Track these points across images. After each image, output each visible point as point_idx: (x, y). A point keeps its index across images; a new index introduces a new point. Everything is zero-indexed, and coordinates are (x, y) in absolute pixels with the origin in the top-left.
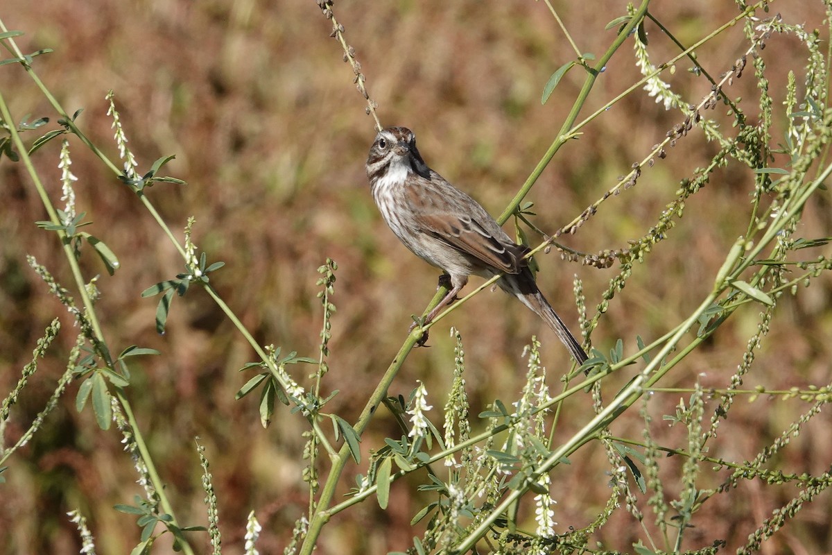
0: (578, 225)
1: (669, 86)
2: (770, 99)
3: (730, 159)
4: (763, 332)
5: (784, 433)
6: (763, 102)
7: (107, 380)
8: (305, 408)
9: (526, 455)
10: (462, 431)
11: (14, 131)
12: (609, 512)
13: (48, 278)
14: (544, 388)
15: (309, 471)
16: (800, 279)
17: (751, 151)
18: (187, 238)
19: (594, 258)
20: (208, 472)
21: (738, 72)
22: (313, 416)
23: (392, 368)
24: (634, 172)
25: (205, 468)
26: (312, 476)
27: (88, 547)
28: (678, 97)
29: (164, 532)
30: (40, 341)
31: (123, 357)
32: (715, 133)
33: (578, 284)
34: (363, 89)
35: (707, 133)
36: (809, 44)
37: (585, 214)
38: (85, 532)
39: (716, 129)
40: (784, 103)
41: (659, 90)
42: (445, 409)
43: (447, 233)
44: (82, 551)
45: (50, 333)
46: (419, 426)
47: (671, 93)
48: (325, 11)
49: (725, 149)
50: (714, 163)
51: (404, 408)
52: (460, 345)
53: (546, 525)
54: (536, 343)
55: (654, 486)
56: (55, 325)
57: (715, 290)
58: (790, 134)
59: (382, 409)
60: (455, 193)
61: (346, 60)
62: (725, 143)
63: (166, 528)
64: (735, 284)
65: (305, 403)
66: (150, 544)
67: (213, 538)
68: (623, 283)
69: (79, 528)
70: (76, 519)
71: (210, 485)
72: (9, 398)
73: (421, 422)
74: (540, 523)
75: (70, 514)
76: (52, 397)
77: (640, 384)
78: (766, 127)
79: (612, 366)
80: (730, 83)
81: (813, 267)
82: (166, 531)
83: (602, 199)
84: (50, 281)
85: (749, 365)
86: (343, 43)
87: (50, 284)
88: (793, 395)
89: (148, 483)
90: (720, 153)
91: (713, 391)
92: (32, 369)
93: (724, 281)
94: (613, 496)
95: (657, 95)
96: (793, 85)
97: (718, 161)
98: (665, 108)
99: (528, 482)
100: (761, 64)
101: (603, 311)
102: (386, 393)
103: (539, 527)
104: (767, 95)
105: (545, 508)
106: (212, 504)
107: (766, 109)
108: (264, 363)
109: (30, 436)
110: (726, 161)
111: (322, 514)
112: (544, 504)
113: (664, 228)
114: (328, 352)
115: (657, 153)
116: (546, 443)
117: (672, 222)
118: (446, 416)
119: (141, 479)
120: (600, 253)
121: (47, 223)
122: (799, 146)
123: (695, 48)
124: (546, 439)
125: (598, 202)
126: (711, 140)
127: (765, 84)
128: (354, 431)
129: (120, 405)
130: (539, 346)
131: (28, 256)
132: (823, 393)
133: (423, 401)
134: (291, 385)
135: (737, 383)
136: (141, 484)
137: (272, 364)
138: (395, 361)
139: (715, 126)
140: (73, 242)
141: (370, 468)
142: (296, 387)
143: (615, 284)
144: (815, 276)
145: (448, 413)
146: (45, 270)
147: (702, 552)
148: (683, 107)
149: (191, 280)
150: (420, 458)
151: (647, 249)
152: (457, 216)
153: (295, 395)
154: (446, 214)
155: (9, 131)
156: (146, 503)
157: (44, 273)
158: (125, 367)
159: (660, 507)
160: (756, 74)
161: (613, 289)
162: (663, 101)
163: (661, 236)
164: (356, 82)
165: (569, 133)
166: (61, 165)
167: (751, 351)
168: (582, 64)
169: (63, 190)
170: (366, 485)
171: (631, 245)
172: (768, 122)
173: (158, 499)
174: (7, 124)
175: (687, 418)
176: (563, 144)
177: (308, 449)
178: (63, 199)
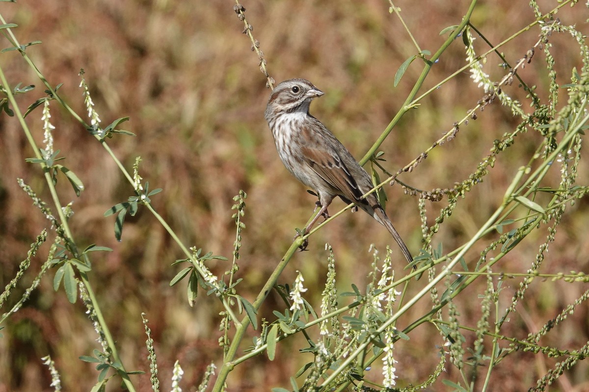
0: (414, 165)
1: (488, 76)
2: (557, 85)
3: (528, 127)
6: (552, 87)
8: (217, 291)
11: (10, 94)
13: (32, 194)
15: (223, 339)
18: (135, 172)
19: (429, 194)
20: (150, 338)
21: (529, 59)
22: (223, 296)
23: (281, 265)
24: (454, 129)
25: (149, 335)
26: (225, 343)
27: (56, 382)
28: (493, 83)
30: (33, 245)
31: (86, 252)
32: (519, 110)
34: (265, 70)
35: (513, 110)
36: (578, 39)
37: (419, 158)
38: (54, 372)
39: (519, 107)
41: (481, 79)
42: (323, 294)
44: (51, 385)
45: (40, 239)
46: (297, 302)
47: (489, 81)
48: (239, 15)
49: (526, 120)
50: (518, 130)
51: (289, 291)
52: (332, 256)
53: (390, 378)
54: (389, 250)
56: (44, 234)
57: (504, 203)
61: (253, 49)
62: (525, 117)
64: (518, 198)
65: (218, 287)
67: (154, 384)
68: (450, 212)
69: (50, 369)
70: (48, 363)
71: (152, 347)
72: (10, 284)
73: (299, 300)
74: (385, 376)
75: (43, 359)
78: (554, 105)
79: (434, 261)
80: (523, 67)
81: (577, 192)
82: (116, 374)
83: (431, 148)
84: (34, 196)
85: (540, 263)
86: (252, 37)
87: (33, 198)
88: (559, 277)
89: (103, 340)
90: (522, 123)
91: (502, 274)
92: (27, 264)
93: (511, 196)
94: (441, 363)
95: (479, 82)
97: (521, 128)
98: (484, 91)
99: (371, 338)
100: (552, 60)
101: (435, 231)
102: (276, 283)
103: (385, 379)
104: (555, 82)
105: (389, 366)
106: (153, 360)
107: (554, 92)
108: (189, 259)
109: (21, 305)
110: (526, 128)
111: (229, 365)
112: (389, 363)
113: (480, 174)
114: (239, 257)
115: (471, 115)
117: (486, 170)
118: (323, 300)
120: (433, 190)
121: (33, 159)
123: (501, 46)
125: (428, 150)
126: (515, 114)
127: (554, 74)
128: (253, 307)
130: (391, 253)
132: (580, 276)
133: (301, 285)
134: (208, 275)
137: (195, 260)
138: (283, 260)
139: (519, 105)
140: (51, 171)
141: (263, 332)
142: (212, 276)
143: (444, 212)
144: (578, 198)
145: (324, 297)
146: (30, 189)
150: (298, 325)
151: (468, 189)
153: (210, 282)
155: (6, 94)
156: (102, 354)
157: (29, 191)
158: (87, 258)
160: (548, 67)
161: (443, 216)
162: (483, 86)
163: (478, 180)
164: (260, 65)
165: (411, 104)
166: (43, 118)
167: (542, 254)
168: (421, 57)
169: (44, 135)
170: (260, 344)
171: (456, 186)
172: (555, 101)
173: (111, 352)
174: (5, 89)
175: (495, 297)
176: (406, 111)
177: (223, 324)
178: (44, 141)
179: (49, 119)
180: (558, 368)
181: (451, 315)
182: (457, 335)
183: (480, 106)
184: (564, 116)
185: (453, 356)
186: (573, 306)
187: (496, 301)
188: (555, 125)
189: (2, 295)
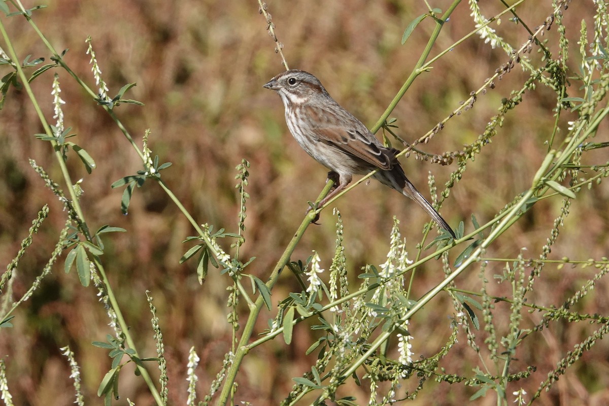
0: (430, 136)
1: (494, 31)
2: (567, 40)
3: (537, 84)
4: (565, 214)
5: (583, 287)
6: (562, 43)
7: (87, 250)
8: (230, 270)
9: (394, 307)
10: (342, 284)
11: (19, 67)
12: (450, 346)
13: (44, 176)
14: (404, 253)
15: (232, 315)
16: (594, 178)
17: (555, 78)
18: (144, 145)
19: (439, 158)
20: (156, 316)
21: (548, 26)
22: (236, 276)
23: (294, 240)
24: (472, 98)
25: (154, 313)
26: (234, 319)
27: (75, 374)
28: (501, 39)
29: (128, 362)
30: (34, 221)
31: (99, 233)
32: (528, 65)
33: (432, 179)
34: (273, 34)
35: (522, 65)
37: (435, 129)
38: (73, 363)
39: (528, 63)
40: (578, 43)
41: (487, 34)
42: (330, 270)
43: (338, 141)
44: (71, 377)
45: (42, 216)
46: (314, 284)
47: (496, 36)
49: (533, 77)
50: (526, 87)
51: (302, 269)
52: (341, 221)
53: (406, 355)
54: (396, 220)
55: (489, 330)
56: (45, 210)
57: (533, 187)
58: (583, 66)
59: (286, 271)
60: (345, 115)
61: (261, 12)
62: (534, 72)
63: (130, 359)
64: (548, 182)
65: (231, 266)
66: (118, 370)
67: (160, 364)
68: (460, 175)
69: (69, 359)
70: (67, 353)
71: (158, 326)
72: (12, 264)
73: (316, 281)
74: (401, 353)
75: (62, 349)
76: (47, 265)
77: (479, 255)
78: (564, 61)
79: (455, 241)
80: (542, 34)
81: (604, 170)
82: (130, 361)
83: (448, 118)
84: (46, 178)
85: (555, 238)
87: (46, 180)
88: (590, 264)
89: (117, 326)
90: (530, 79)
91: (532, 261)
92: (29, 242)
93: (540, 180)
94: (453, 334)
95: (486, 38)
96: (585, 30)
97: (528, 85)
98: (492, 47)
99: (396, 326)
101: (446, 196)
102: (289, 259)
103: (401, 356)
104: (564, 37)
105: (405, 342)
106: (159, 340)
107: (564, 48)
108: (201, 237)
109: (31, 294)
110: (534, 85)
111: (243, 348)
112: (404, 339)
113: (489, 135)
114: (245, 228)
115: (489, 84)
116: (405, 295)
117: (495, 130)
118: (331, 275)
119: (112, 323)
120: (444, 154)
121: (43, 135)
122: (590, 75)
123: (515, 6)
124: (405, 292)
125: (445, 120)
126: (525, 70)
127: (562, 29)
128: (266, 287)
129: (97, 268)
130: (398, 223)
131: (30, 160)
133: (317, 266)
134: (221, 253)
135: (547, 251)
136: (112, 326)
137: (207, 238)
138: (296, 236)
140: (62, 149)
141: (279, 315)
142: (224, 255)
143: (454, 176)
144: (605, 176)
145: (332, 273)
146: (42, 170)
147: (518, 376)
148: (504, 46)
149: (147, 176)
150: (315, 308)
151: (477, 151)
152: (346, 129)
153: (223, 261)
154: (338, 128)
155: (16, 68)
156: (115, 340)
157: (41, 172)
158: (100, 241)
159: (493, 345)
160: (557, 22)
161: (453, 180)
162: (490, 42)
163: (487, 141)
164: (268, 29)
165: (423, 67)
166: (53, 93)
167: (557, 228)
168: (432, 16)
169: (55, 111)
170: (276, 327)
171: (465, 148)
172: (565, 57)
173: (124, 338)
174: (14, 63)
175: (511, 277)
176: (418, 75)
177: (231, 299)
178: (55, 117)
179: (59, 93)
180: (577, 350)
181: (485, 308)
182: (491, 329)
183: (499, 75)
184: (598, 99)
185: (470, 339)
186: (593, 282)
187: (512, 281)
188: (587, 108)
189: (4, 275)
